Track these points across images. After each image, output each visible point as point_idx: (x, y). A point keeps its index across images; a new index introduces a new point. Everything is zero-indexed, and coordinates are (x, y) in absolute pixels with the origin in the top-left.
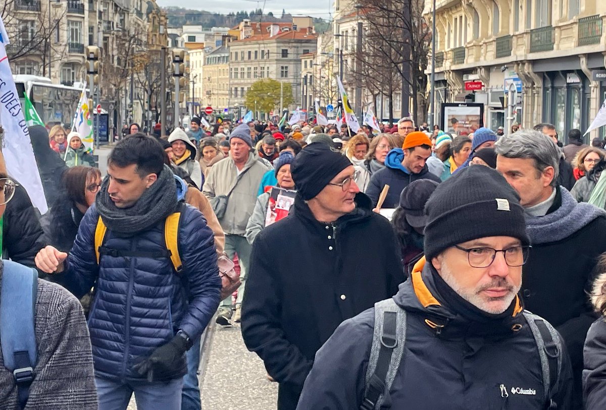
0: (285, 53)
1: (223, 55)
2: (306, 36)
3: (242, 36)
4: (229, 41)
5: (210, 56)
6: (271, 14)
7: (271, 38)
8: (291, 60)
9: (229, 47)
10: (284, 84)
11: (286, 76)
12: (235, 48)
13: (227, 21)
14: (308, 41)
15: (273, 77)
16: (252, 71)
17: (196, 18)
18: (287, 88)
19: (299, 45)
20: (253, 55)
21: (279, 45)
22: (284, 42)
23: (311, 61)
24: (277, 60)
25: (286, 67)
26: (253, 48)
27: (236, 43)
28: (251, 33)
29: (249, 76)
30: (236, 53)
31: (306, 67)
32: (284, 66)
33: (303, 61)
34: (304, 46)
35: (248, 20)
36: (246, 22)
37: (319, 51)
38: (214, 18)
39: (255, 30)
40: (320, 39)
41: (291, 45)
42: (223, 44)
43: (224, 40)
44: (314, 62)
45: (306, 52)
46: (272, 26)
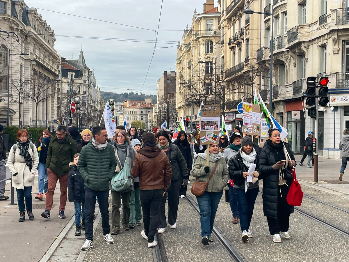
0: (142, 112)
1: (121, 112)
2: (149, 106)
3: (128, 106)
4: (123, 108)
5: (117, 113)
6: (137, 94)
7: (137, 107)
8: (144, 114)
9: (123, 109)
10: (142, 122)
11: (143, 119)
12: (125, 110)
13: (120, 97)
14: (150, 108)
15: (138, 119)
16: (131, 118)
17: (108, 95)
18: (143, 123)
19: (147, 109)
20: (132, 113)
21: (140, 109)
22: (142, 108)
23: (151, 115)
24: (140, 114)
25: (143, 117)
26: (132, 110)
27: (126, 108)
28: (131, 105)
29: (130, 120)
30: (126, 112)
31: (149, 116)
32: (142, 116)
33: (148, 115)
34: (149, 110)
35: (130, 100)
36: (129, 101)
37: (154, 111)
38: (115, 95)
39: (132, 104)
40: (154, 107)
41: (144, 109)
42: (121, 109)
43: (121, 107)
44: (152, 115)
45: (149, 112)
46: (138, 103)
